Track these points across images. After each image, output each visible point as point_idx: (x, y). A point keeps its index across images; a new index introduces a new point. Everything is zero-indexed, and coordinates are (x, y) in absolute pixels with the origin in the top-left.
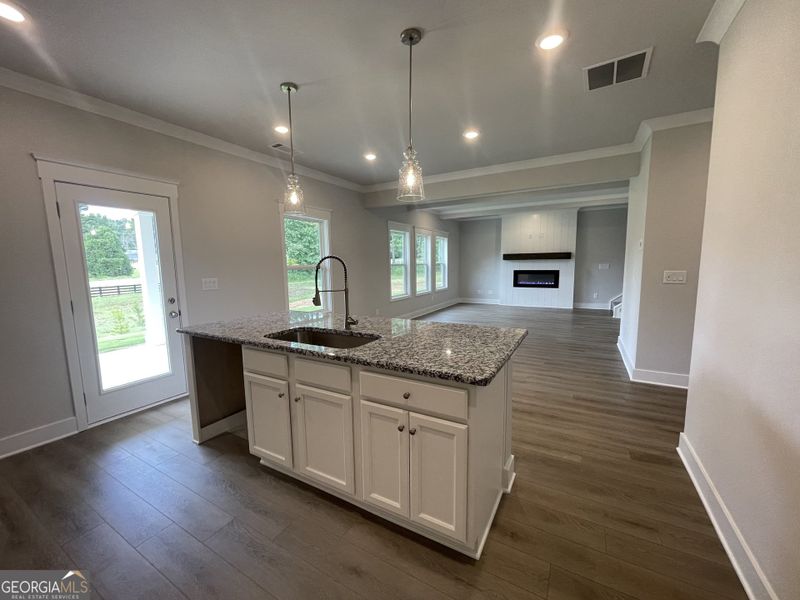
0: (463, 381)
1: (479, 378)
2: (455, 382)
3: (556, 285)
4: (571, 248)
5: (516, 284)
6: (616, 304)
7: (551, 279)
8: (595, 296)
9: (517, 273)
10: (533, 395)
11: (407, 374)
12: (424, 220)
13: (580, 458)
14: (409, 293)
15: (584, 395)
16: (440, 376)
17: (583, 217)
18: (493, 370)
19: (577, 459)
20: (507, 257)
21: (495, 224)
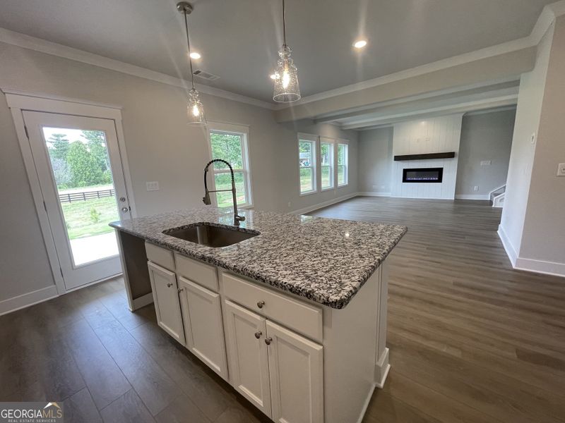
0: (315, 300)
1: (333, 298)
2: (306, 299)
3: (440, 180)
4: (455, 148)
5: (405, 180)
6: (496, 195)
7: (437, 175)
8: (475, 188)
9: (405, 171)
10: (414, 279)
11: (260, 281)
12: (328, 131)
13: (460, 353)
14: (315, 189)
15: (464, 281)
16: (291, 290)
17: (467, 120)
18: (355, 284)
19: (456, 353)
20: (398, 158)
21: (387, 131)
